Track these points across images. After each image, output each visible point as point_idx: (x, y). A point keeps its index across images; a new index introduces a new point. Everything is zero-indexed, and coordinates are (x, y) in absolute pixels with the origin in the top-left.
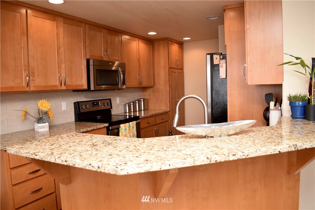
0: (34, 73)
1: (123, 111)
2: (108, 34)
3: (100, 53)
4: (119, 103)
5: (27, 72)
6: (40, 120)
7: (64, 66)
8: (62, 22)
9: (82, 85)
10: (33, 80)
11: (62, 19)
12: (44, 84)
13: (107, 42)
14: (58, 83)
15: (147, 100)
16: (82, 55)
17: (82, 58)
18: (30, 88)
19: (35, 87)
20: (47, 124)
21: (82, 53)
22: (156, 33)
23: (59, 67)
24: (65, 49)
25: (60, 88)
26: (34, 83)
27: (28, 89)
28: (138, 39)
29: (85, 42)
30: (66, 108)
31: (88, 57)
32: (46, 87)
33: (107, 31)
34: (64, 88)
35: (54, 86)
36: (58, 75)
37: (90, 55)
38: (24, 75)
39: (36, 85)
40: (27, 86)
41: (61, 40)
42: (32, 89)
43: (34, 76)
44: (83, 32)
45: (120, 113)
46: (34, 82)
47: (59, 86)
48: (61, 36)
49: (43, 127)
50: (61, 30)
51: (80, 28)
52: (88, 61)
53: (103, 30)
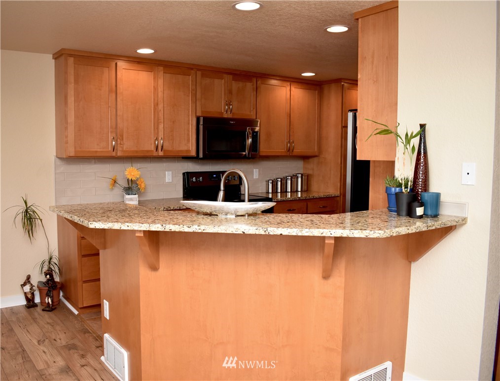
0: (122, 136)
1: (265, 191)
2: (233, 80)
3: (219, 107)
4: (257, 177)
5: (114, 135)
6: (129, 190)
7: (162, 126)
8: (163, 72)
9: (188, 151)
10: (121, 144)
11: (162, 68)
12: (135, 149)
13: (230, 92)
14: (153, 148)
15: (308, 176)
16: (189, 112)
17: (189, 116)
18: (117, 153)
19: (123, 151)
20: (137, 196)
21: (189, 110)
22: (314, 74)
23: (156, 128)
24: (165, 106)
25: (155, 154)
26: (123, 148)
27: (114, 154)
28: (289, 83)
29: (195, 95)
30: (171, 179)
31: (199, 114)
32: (137, 152)
33: (231, 76)
34: (161, 153)
35: (148, 151)
36: (154, 137)
37: (202, 112)
38: (110, 138)
39: (124, 149)
40: (113, 151)
41: (160, 94)
42: (119, 154)
43: (123, 140)
44: (192, 81)
45: (260, 192)
46: (122, 146)
47: (155, 151)
48: (160, 89)
49: (131, 200)
50: (161, 82)
51: (187, 77)
52: (198, 119)
53: (225, 76)
